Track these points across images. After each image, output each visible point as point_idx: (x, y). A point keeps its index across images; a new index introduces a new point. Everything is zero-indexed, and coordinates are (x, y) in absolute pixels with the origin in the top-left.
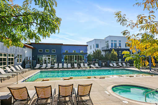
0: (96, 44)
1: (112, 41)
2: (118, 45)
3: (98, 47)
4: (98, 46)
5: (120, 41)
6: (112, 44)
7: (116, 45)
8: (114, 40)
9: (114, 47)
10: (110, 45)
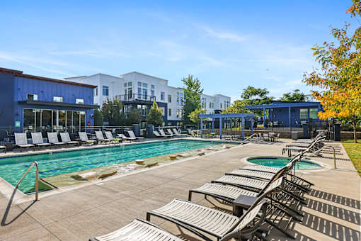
0: (104, 87)
1: (140, 83)
2: (149, 94)
3: (107, 94)
4: (107, 90)
5: (153, 86)
6: (139, 90)
7: (146, 92)
8: (144, 84)
9: (142, 97)
10: (135, 91)
